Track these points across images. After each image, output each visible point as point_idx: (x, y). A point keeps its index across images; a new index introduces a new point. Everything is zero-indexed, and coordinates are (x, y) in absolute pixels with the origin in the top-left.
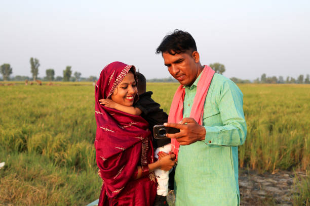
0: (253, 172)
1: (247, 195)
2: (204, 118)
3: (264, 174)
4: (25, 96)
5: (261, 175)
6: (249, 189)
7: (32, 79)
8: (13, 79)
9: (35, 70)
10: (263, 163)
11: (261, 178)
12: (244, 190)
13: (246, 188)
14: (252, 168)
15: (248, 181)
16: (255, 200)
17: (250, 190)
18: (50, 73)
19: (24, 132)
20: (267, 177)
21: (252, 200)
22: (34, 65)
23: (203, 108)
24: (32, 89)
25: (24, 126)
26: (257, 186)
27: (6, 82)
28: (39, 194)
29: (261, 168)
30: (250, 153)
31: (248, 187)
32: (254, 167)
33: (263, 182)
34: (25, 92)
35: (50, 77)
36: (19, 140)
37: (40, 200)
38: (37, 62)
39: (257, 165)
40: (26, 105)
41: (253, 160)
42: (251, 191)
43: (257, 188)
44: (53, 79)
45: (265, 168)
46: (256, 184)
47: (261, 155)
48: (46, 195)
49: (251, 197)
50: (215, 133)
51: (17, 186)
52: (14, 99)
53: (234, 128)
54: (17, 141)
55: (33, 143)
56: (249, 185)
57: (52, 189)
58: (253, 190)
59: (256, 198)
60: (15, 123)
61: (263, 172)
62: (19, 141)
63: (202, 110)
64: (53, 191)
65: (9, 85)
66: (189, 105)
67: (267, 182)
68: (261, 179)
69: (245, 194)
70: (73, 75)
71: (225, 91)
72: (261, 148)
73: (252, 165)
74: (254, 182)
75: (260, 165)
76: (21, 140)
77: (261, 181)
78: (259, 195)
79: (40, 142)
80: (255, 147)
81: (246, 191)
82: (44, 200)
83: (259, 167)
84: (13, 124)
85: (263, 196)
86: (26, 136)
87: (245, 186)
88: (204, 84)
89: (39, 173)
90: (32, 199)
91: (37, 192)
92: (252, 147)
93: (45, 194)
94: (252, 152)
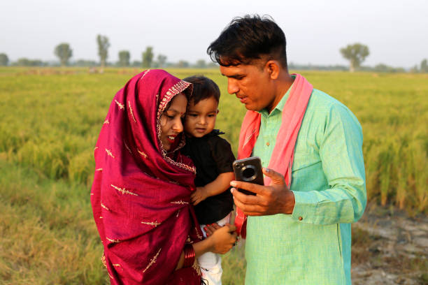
0: (398, 214)
1: (387, 252)
2: (295, 169)
3: (417, 216)
4: (84, 90)
5: (412, 219)
6: (392, 240)
7: (99, 65)
8: (75, 64)
9: (103, 52)
10: (415, 199)
11: (412, 223)
12: (383, 243)
13: (387, 239)
14: (398, 207)
15: (391, 228)
16: (399, 261)
17: (393, 243)
18: (125, 56)
19: (67, 149)
20: (421, 222)
21: (395, 261)
22: (103, 44)
23: (293, 152)
24: (94, 79)
25: (67, 138)
26: (405, 236)
27: (64, 69)
28: (67, 252)
29: (413, 207)
30: (397, 184)
31: (391, 238)
32: (402, 206)
33: (414, 231)
34: (85, 85)
35: (124, 61)
36: (57, 161)
37: (68, 262)
38: (106, 40)
39: (406, 203)
40: (81, 104)
41: (401, 196)
42: (395, 246)
43: (404, 240)
44: (128, 64)
45: (417, 206)
46: (404, 233)
47: (414, 188)
48: (78, 255)
49: (395, 255)
50: (311, 206)
51: (39, 237)
52: (67, 95)
53: (345, 197)
54: (54, 161)
55: (76, 165)
56: (392, 235)
57: (87, 245)
58: (398, 242)
59: (402, 257)
60: (57, 134)
61: (415, 213)
62: (57, 163)
63: (292, 156)
64: (88, 248)
65: (67, 73)
66: (268, 145)
67: (421, 230)
68: (411, 225)
69: (385, 250)
70: (155, 59)
71: (332, 126)
72: (413, 176)
73: (399, 202)
74: (401, 229)
75: (411, 202)
76: (60, 162)
77: (411, 228)
78: (406, 252)
79: (87, 164)
80: (405, 175)
81: (387, 244)
82: (74, 262)
83: (410, 207)
84: (52, 136)
85: (413, 253)
86: (68, 155)
87: (386, 236)
88: (295, 109)
89: (76, 216)
90: (56, 261)
91: (64, 250)
92: (399, 175)
93: (75, 253)
94: (400, 183)
